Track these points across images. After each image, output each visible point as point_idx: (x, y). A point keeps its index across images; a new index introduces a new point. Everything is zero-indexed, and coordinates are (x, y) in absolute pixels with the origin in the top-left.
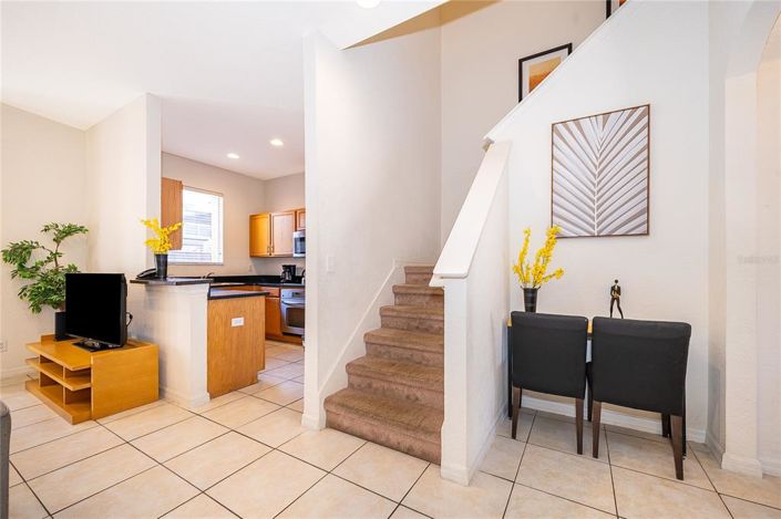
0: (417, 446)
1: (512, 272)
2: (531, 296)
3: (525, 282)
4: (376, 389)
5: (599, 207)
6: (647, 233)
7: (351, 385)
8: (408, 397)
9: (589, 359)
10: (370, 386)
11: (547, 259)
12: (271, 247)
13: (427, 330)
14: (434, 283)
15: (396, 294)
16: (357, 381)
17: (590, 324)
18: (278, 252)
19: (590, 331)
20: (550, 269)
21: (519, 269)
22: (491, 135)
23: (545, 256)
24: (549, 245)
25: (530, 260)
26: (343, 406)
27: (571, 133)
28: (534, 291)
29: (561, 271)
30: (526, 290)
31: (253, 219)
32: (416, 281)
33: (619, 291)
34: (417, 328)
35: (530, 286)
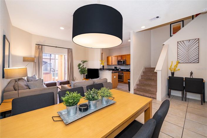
0: (152, 96)
1: (169, 69)
2: (173, 74)
3: (172, 71)
4: (142, 88)
5: (188, 57)
6: (198, 62)
7: (137, 88)
8: (149, 90)
9: (184, 86)
10: (141, 88)
11: (176, 67)
12: (112, 63)
13: (151, 79)
14: (155, 71)
15: (143, 73)
16: (138, 87)
17: (184, 79)
18: (113, 64)
19: (184, 80)
20: (177, 69)
21: (170, 69)
22: (164, 43)
23: (176, 66)
24: (177, 64)
25: (173, 67)
26: (137, 90)
27: (182, 43)
28: (174, 73)
29: (179, 69)
30: (172, 73)
31: (108, 58)
32: (147, 71)
33: (192, 73)
34: (149, 79)
35: (173, 72)
